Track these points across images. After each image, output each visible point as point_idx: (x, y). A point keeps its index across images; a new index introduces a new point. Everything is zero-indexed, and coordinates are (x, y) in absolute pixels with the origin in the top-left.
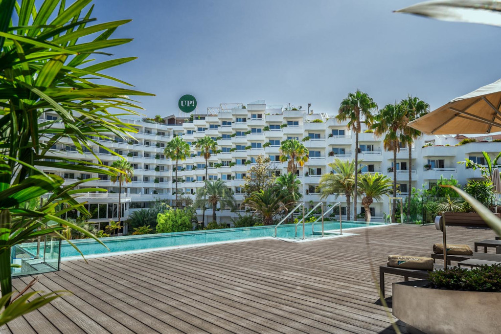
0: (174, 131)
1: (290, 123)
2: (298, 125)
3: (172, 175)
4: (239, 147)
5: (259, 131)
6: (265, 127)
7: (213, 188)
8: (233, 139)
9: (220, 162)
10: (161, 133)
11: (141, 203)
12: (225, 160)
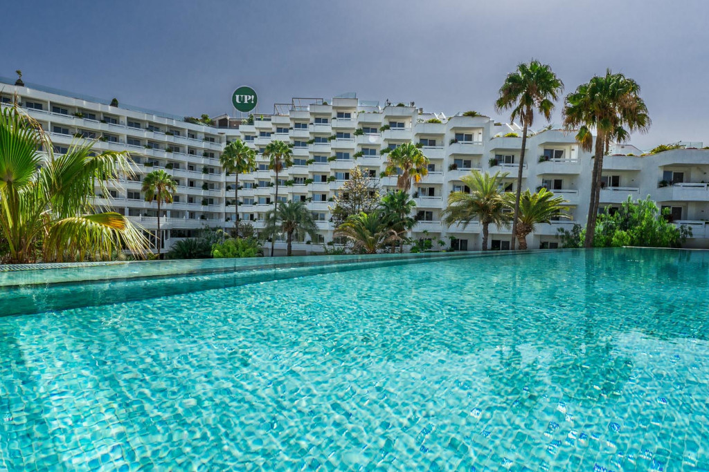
0: (227, 137)
1: (393, 124)
2: (403, 126)
3: (224, 196)
4: (319, 158)
5: (347, 136)
6: (357, 130)
7: (289, 211)
8: (312, 147)
9: (291, 178)
10: (209, 138)
11: (184, 230)
12: (298, 177)
